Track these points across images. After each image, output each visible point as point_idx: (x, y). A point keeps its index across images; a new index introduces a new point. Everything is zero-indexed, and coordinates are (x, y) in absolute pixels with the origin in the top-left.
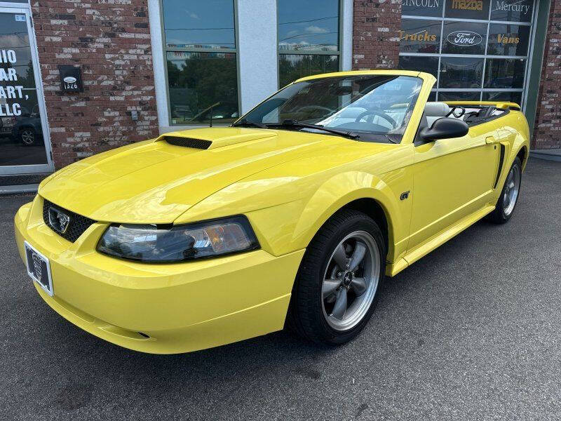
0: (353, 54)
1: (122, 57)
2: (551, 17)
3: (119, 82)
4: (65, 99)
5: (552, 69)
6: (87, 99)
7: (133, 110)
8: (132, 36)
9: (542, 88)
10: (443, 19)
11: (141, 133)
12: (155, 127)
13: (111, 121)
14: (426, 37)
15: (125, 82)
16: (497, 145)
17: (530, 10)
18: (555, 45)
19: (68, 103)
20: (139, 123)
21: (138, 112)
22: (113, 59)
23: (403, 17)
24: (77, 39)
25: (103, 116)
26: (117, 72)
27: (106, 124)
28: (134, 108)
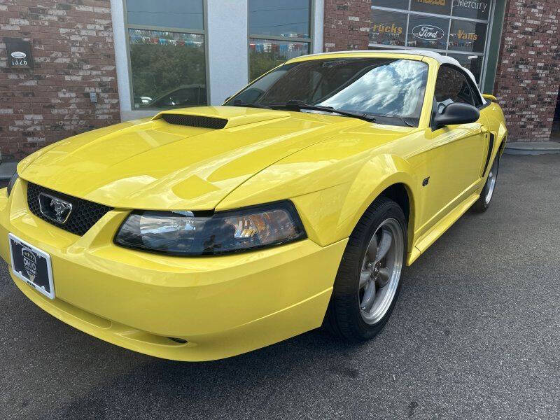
0: (324, 42)
1: (79, 33)
2: (506, 16)
3: (76, 60)
4: (12, 76)
5: (507, 66)
6: (39, 78)
7: (93, 92)
8: (90, 9)
9: (497, 84)
10: (409, 12)
11: (101, 117)
12: (116, 110)
13: (66, 103)
14: (393, 29)
15: (82, 60)
16: (488, 134)
17: (488, 8)
18: (509, 43)
19: (16, 82)
20: (98, 106)
21: (98, 94)
22: (68, 34)
23: (373, 7)
24: (26, 9)
25: (57, 97)
26: (73, 49)
27: (61, 106)
28: (93, 90)
